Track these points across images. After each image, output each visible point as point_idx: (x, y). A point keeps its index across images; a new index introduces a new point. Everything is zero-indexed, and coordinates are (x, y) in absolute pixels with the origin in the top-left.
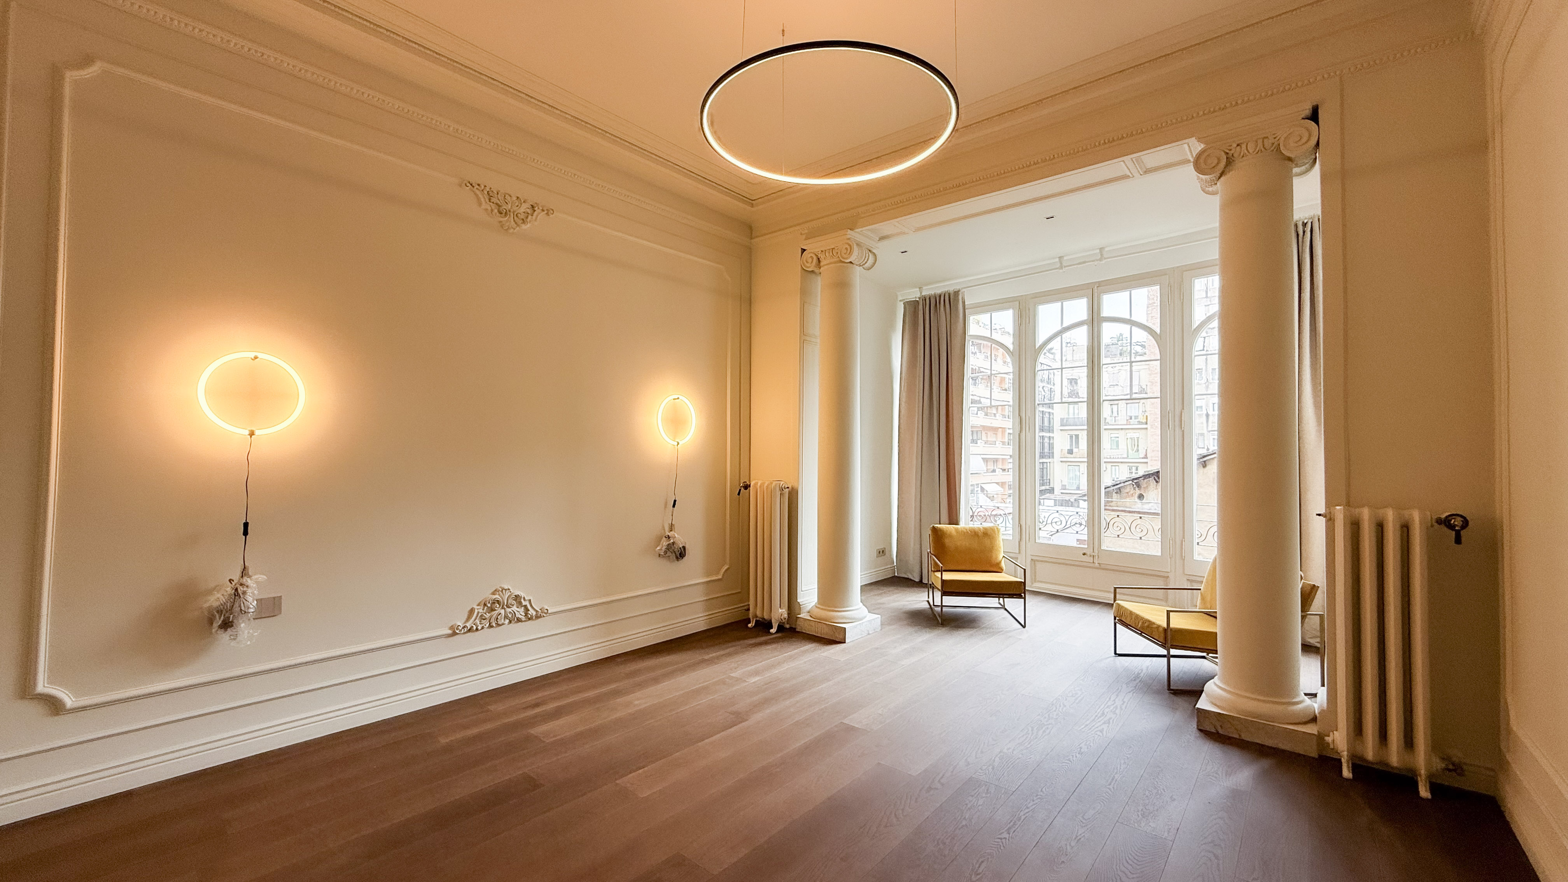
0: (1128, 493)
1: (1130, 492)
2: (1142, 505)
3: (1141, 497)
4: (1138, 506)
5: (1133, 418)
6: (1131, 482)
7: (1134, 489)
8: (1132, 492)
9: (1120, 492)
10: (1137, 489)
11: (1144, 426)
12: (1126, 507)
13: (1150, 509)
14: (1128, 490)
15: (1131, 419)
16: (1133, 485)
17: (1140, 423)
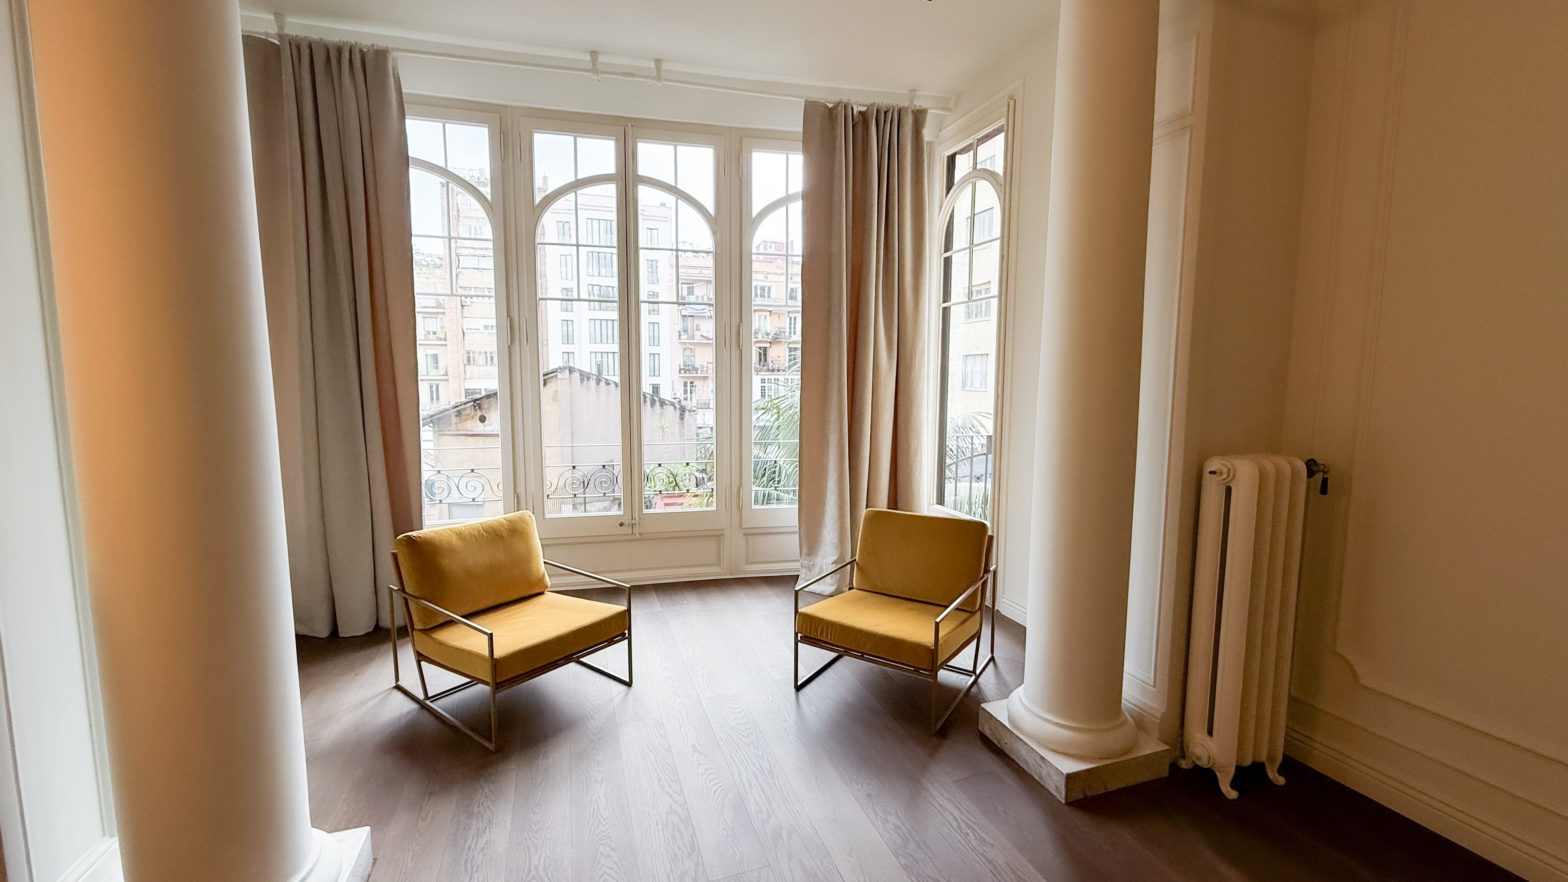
0: (468, 415)
1: (470, 413)
2: (484, 427)
3: (483, 419)
4: (480, 428)
5: (431, 333)
6: (472, 403)
7: (476, 410)
8: (473, 414)
9: (460, 414)
10: (478, 410)
11: (444, 343)
12: (468, 431)
13: (491, 431)
14: (468, 411)
15: (429, 334)
16: (475, 406)
17: (439, 339)
